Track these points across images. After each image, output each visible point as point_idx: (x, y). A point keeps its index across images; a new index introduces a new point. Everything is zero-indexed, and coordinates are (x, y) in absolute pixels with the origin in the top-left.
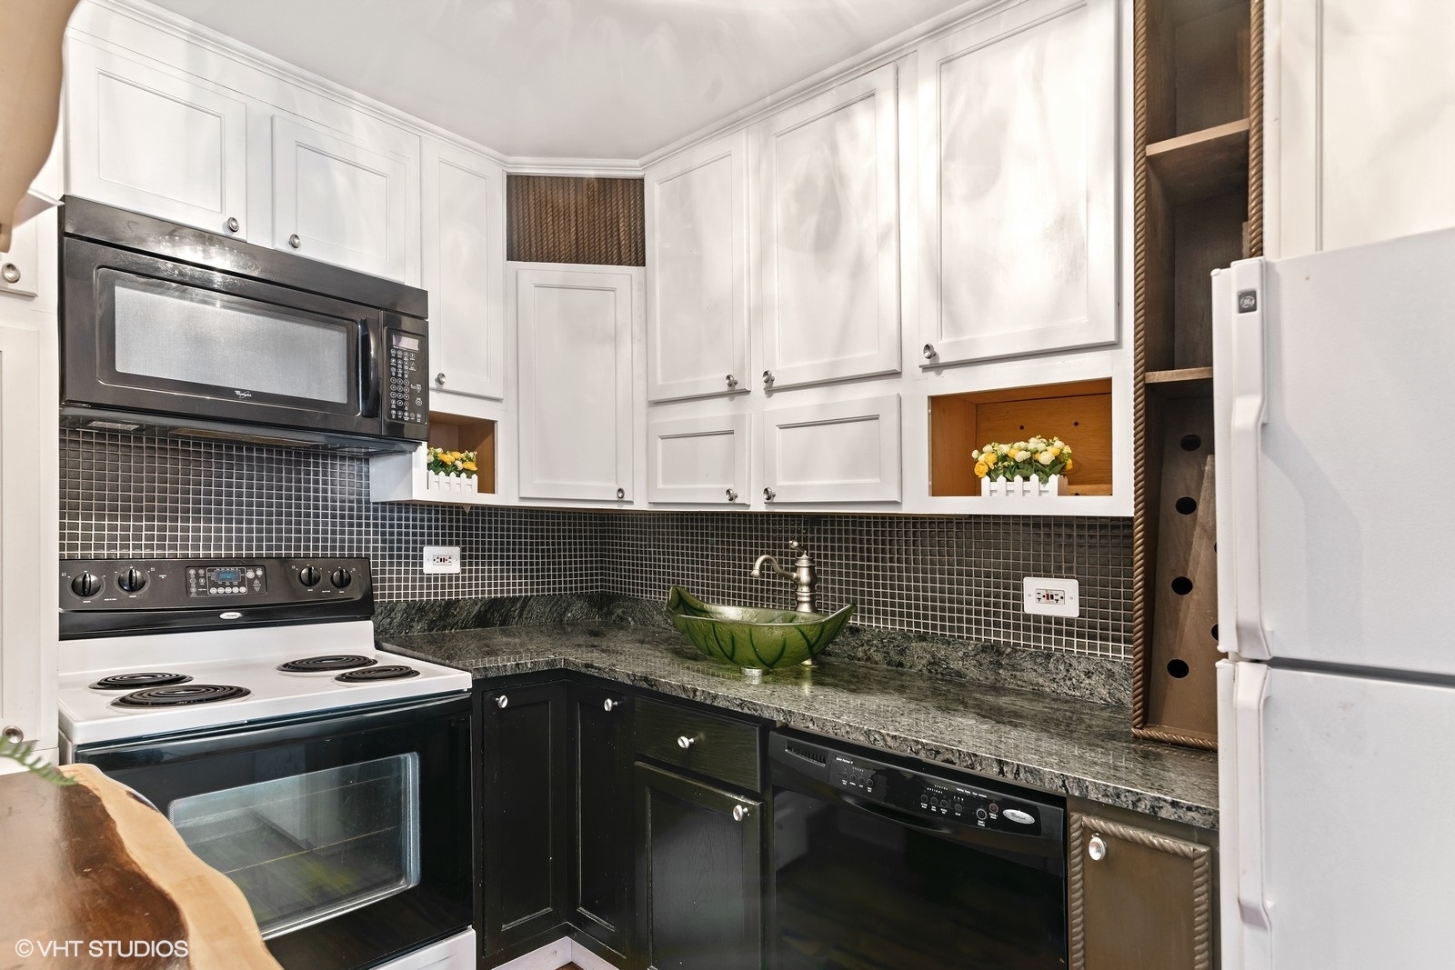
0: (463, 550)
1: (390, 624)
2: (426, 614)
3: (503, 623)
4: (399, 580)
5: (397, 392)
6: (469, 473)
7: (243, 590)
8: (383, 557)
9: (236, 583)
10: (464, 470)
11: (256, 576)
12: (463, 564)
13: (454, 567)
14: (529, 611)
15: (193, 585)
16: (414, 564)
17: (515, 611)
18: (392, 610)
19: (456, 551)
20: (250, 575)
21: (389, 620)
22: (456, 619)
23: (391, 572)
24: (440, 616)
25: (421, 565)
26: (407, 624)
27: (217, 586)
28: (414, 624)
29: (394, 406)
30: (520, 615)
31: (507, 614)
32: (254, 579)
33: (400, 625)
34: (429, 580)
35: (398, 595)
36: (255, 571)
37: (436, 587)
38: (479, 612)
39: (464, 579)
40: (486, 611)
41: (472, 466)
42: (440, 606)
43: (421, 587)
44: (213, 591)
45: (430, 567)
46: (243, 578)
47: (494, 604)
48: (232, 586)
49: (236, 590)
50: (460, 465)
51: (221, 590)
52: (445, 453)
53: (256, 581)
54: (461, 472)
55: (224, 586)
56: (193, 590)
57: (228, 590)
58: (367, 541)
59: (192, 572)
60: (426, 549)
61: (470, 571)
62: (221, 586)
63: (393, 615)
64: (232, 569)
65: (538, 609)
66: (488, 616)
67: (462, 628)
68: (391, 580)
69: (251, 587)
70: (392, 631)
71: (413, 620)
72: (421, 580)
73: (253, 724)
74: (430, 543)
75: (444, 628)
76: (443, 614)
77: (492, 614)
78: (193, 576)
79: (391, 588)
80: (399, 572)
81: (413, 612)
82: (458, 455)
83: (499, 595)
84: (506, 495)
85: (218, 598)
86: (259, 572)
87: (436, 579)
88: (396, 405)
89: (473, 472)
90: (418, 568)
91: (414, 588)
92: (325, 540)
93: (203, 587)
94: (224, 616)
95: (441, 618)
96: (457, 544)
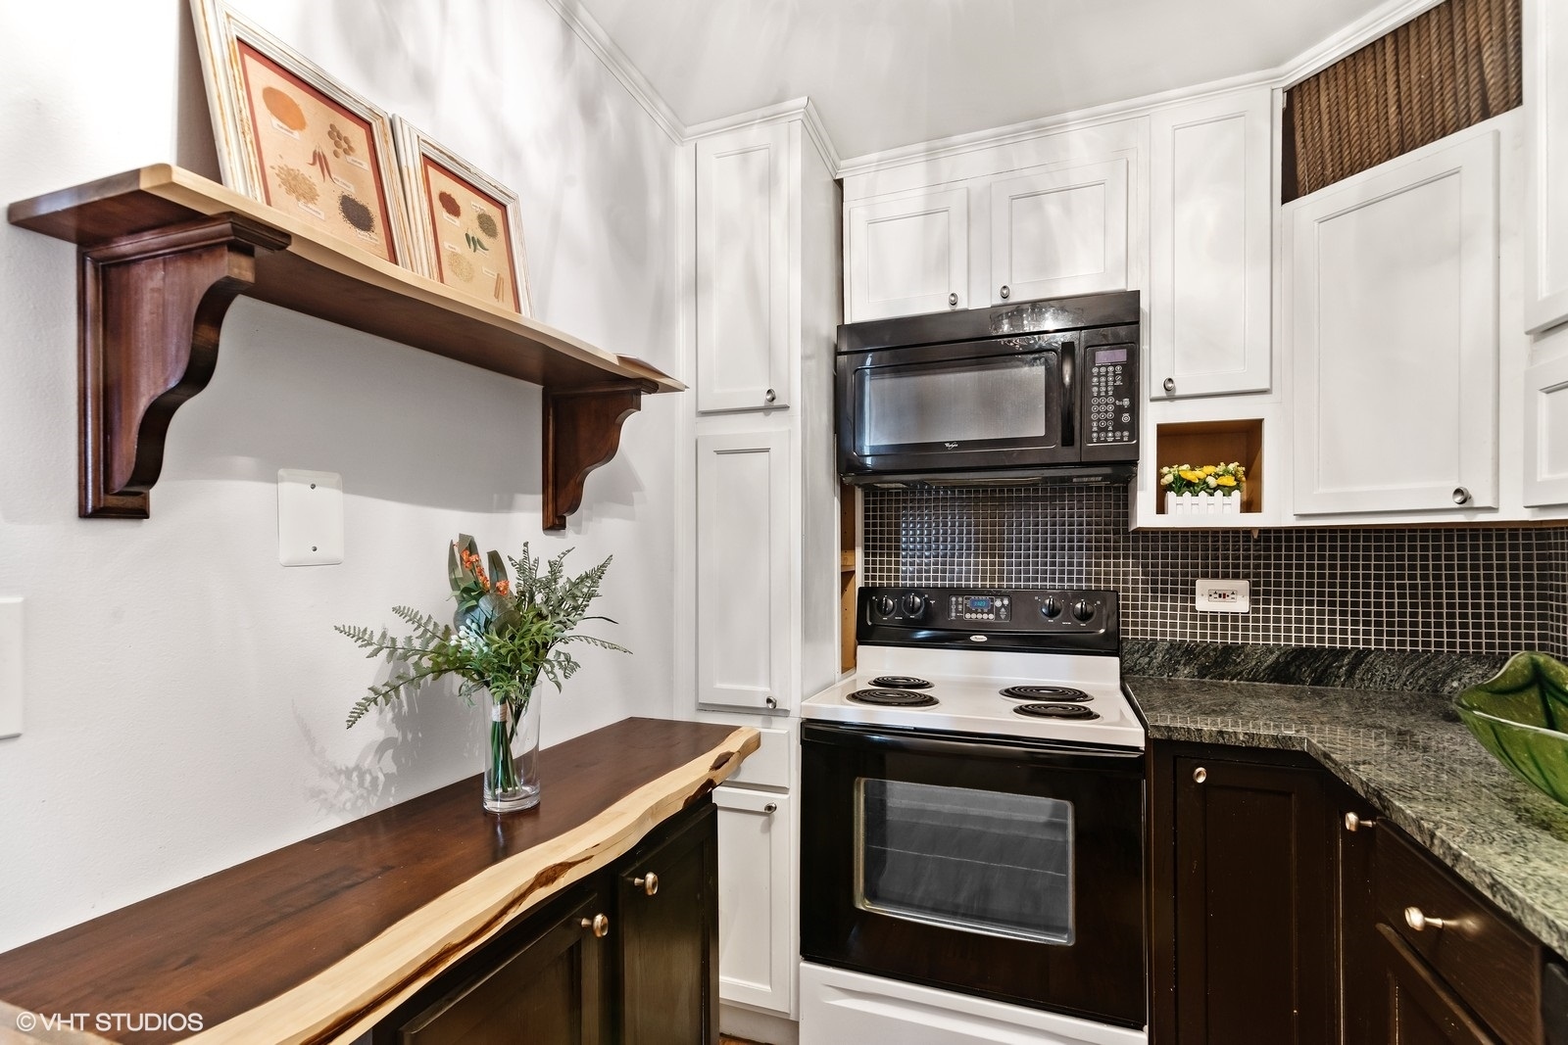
0: (1255, 584)
1: (1149, 663)
2: (1196, 657)
3: (1317, 681)
4: (1164, 616)
5: (1099, 412)
6: (1227, 491)
7: (991, 616)
8: (1145, 590)
9: (986, 610)
10: (1218, 487)
11: (1003, 605)
12: (1254, 602)
13: (1241, 604)
14: (1368, 670)
15: (954, 610)
16: (1184, 600)
17: (1341, 667)
18: (1152, 648)
19: (1243, 585)
20: (998, 603)
21: (1147, 659)
22: (1239, 669)
23: (1154, 607)
24: (1216, 661)
25: (1193, 600)
26: (1171, 665)
27: (971, 612)
28: (1180, 667)
29: (1095, 429)
30: (1350, 674)
31: (1325, 670)
32: (1001, 607)
33: (1161, 666)
34: (1204, 618)
35: (1164, 634)
36: (1002, 601)
37: (1214, 627)
38: (1277, 661)
39: (1256, 620)
40: (1288, 664)
41: (1230, 481)
42: (1215, 649)
43: (1194, 627)
44: (968, 616)
45: (1203, 604)
46: (992, 606)
47: (1300, 654)
48: (982, 613)
49: (985, 616)
50: (1212, 482)
51: (974, 616)
52: (1193, 469)
53: (1003, 610)
54: (1215, 489)
55: (976, 612)
56: (953, 614)
57: (979, 616)
58: (1126, 574)
59: (954, 599)
60: (1199, 583)
61: (1265, 610)
62: (974, 612)
63: (1152, 654)
64: (984, 597)
65: (1383, 670)
66: (1292, 670)
67: (1247, 680)
68: (1154, 616)
69: (998, 616)
70: (1151, 672)
71: (1178, 662)
72: (1193, 618)
73: (918, 732)
74: (1205, 576)
75: (1222, 676)
76: (1220, 660)
77: (1299, 667)
78: (954, 603)
79: (1154, 625)
80: (1164, 608)
81: (1179, 653)
82: (1210, 469)
83: (1315, 645)
84: (1277, 513)
85: (971, 622)
86: (1006, 602)
87: (1214, 618)
88: (1098, 426)
89: (1232, 489)
90: (1189, 604)
91: (1184, 626)
92: (1080, 572)
93: (960, 612)
94: (973, 638)
95: (1216, 663)
96: (1246, 576)
